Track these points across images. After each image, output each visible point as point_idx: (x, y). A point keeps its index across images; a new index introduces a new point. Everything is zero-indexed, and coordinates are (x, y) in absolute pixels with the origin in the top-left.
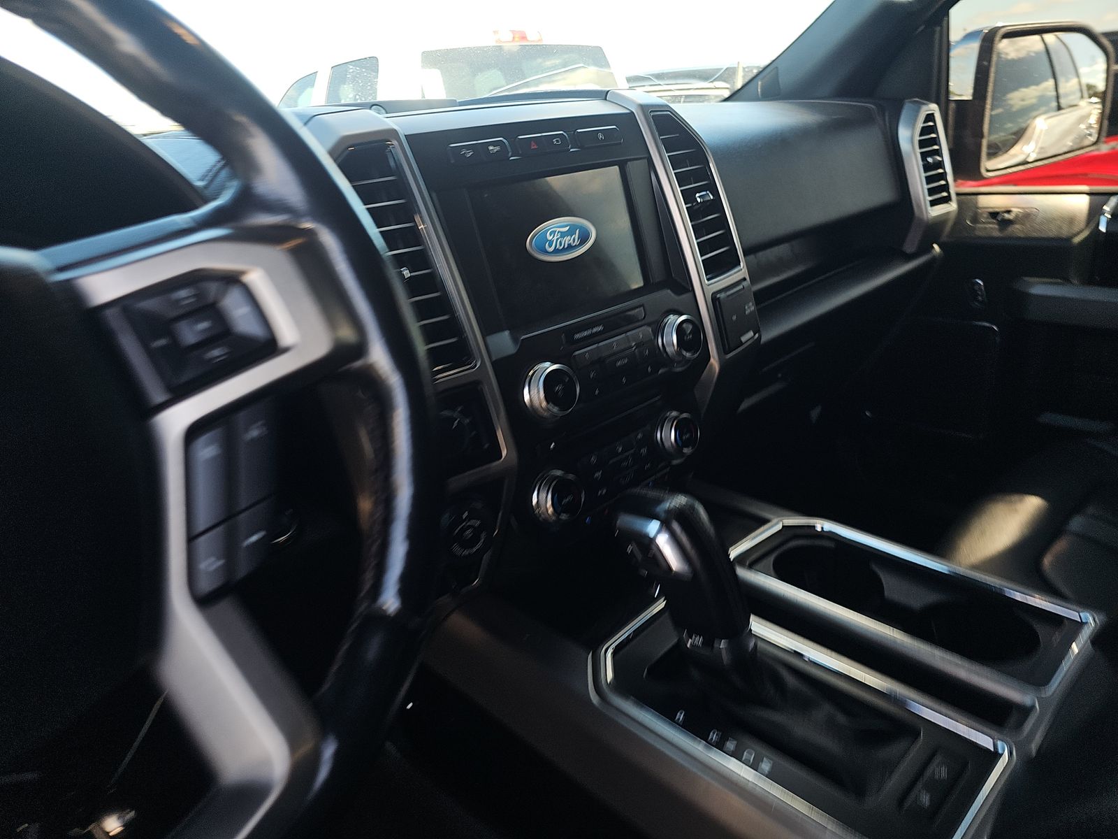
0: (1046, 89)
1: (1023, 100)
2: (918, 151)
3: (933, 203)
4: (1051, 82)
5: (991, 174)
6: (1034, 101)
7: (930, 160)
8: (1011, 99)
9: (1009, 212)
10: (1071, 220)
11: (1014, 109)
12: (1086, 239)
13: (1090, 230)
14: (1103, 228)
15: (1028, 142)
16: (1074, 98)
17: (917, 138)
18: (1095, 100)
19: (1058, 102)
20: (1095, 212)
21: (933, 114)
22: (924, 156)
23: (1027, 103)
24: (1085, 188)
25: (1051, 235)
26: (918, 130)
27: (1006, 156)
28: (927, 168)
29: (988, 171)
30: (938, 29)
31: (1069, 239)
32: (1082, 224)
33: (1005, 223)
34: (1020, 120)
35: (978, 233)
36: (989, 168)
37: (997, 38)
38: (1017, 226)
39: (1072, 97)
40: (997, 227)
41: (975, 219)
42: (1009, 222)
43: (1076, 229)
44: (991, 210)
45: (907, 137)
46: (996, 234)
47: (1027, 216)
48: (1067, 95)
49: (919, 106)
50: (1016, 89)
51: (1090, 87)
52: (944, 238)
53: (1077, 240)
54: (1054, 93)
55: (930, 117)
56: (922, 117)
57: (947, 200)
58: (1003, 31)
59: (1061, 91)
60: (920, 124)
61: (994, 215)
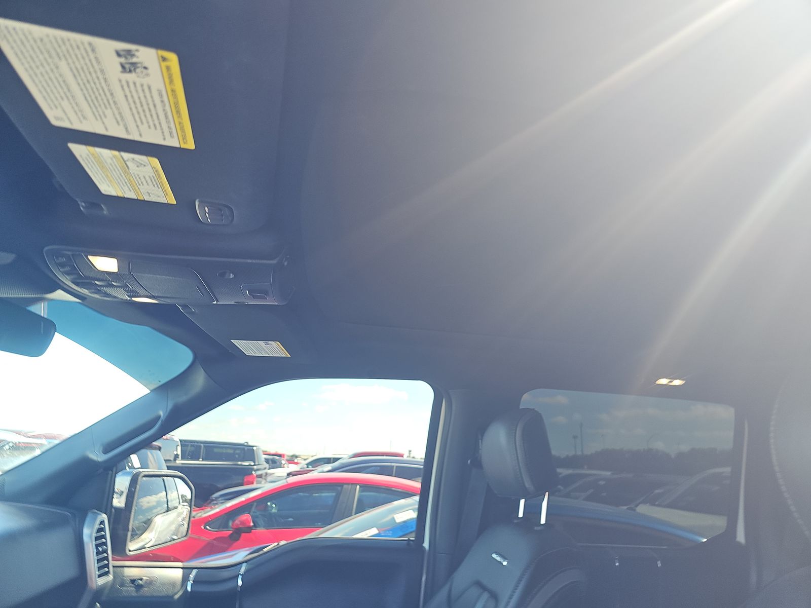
0: (161, 497)
1: (148, 503)
2: (94, 543)
3: (100, 576)
4: (164, 493)
5: (132, 553)
6: (155, 504)
7: (100, 549)
8: (142, 502)
9: (141, 579)
10: (173, 584)
11: (144, 508)
12: (181, 596)
13: (183, 591)
14: (189, 589)
15: (152, 531)
16: (175, 503)
17: (94, 535)
18: (186, 504)
19: (168, 504)
20: (185, 579)
21: (104, 521)
22: (97, 546)
23: (151, 504)
24: (180, 564)
25: (162, 594)
26: (95, 530)
27: (139, 540)
28: (98, 553)
29: (130, 551)
30: (110, 472)
31: (172, 597)
32: (179, 587)
33: (139, 587)
34: (147, 514)
35: (125, 594)
36: (131, 549)
37: (140, 477)
38: (145, 589)
39: (174, 502)
40: (134, 589)
41: (122, 585)
42: (141, 586)
43: (176, 590)
44: (132, 578)
45: (88, 533)
46: (134, 594)
47: (150, 583)
48: (172, 501)
49: (96, 515)
50: (145, 496)
51: (182, 496)
52: (104, 598)
53: (177, 597)
54: (166, 500)
55: (102, 523)
56: (98, 522)
57: (107, 573)
58: (142, 474)
59: (169, 498)
60: (97, 526)
61: (133, 581)
